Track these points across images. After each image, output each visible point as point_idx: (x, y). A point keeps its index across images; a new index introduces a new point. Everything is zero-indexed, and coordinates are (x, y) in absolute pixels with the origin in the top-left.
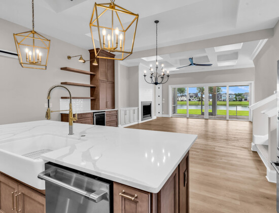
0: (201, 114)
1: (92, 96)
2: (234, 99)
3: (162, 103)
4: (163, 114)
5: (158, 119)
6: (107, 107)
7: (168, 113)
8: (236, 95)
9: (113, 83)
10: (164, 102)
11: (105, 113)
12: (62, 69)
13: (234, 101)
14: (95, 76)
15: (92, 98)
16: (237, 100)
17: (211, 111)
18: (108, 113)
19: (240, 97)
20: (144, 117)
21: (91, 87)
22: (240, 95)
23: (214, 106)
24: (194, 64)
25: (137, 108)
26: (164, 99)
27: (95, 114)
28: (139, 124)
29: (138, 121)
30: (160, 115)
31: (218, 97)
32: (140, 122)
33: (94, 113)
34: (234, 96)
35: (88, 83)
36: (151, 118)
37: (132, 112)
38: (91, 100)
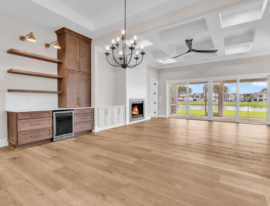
0: (204, 114)
2: (243, 100)
3: (159, 102)
4: (159, 114)
5: (153, 120)
6: (78, 104)
7: (165, 113)
8: (245, 95)
9: (89, 75)
10: (160, 100)
11: (73, 111)
13: (242, 101)
14: (62, 65)
15: (59, 92)
16: (245, 101)
17: (217, 111)
18: (78, 112)
19: (249, 97)
20: (132, 118)
21: (58, 79)
22: (248, 95)
23: (220, 105)
24: (193, 50)
25: (123, 106)
26: (160, 97)
28: (125, 125)
29: (125, 122)
30: (156, 116)
31: (225, 97)
32: (128, 123)
33: (53, 111)
34: (243, 97)
35: (55, 73)
36: (144, 118)
37: (116, 111)
38: (58, 94)
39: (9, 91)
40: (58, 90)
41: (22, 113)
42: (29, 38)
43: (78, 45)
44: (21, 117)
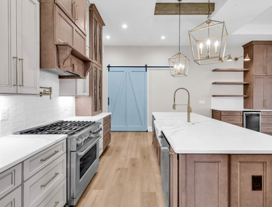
1: (245, 93)
6: (264, 106)
11: (260, 113)
12: (213, 71)
14: (249, 72)
15: (245, 96)
18: (266, 114)
21: (244, 84)
27: (244, 113)
33: (244, 111)
35: (241, 80)
38: (244, 98)
39: (213, 96)
40: (244, 94)
41: (224, 111)
42: (228, 59)
43: (265, 52)
44: (223, 114)
